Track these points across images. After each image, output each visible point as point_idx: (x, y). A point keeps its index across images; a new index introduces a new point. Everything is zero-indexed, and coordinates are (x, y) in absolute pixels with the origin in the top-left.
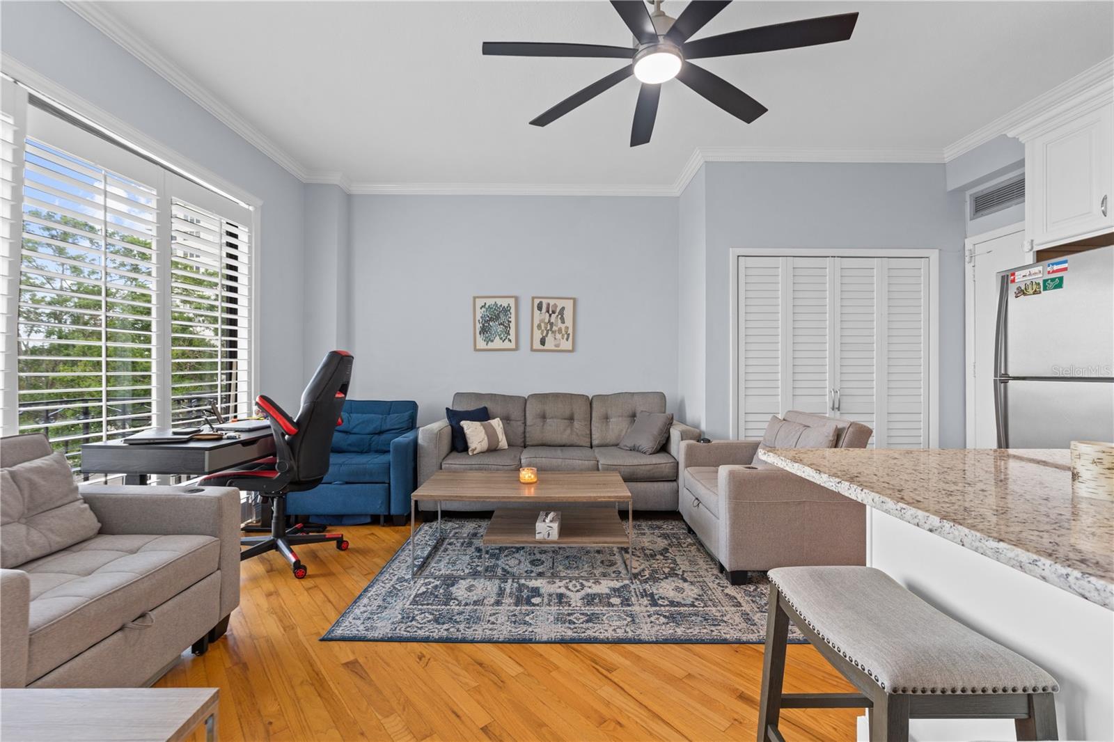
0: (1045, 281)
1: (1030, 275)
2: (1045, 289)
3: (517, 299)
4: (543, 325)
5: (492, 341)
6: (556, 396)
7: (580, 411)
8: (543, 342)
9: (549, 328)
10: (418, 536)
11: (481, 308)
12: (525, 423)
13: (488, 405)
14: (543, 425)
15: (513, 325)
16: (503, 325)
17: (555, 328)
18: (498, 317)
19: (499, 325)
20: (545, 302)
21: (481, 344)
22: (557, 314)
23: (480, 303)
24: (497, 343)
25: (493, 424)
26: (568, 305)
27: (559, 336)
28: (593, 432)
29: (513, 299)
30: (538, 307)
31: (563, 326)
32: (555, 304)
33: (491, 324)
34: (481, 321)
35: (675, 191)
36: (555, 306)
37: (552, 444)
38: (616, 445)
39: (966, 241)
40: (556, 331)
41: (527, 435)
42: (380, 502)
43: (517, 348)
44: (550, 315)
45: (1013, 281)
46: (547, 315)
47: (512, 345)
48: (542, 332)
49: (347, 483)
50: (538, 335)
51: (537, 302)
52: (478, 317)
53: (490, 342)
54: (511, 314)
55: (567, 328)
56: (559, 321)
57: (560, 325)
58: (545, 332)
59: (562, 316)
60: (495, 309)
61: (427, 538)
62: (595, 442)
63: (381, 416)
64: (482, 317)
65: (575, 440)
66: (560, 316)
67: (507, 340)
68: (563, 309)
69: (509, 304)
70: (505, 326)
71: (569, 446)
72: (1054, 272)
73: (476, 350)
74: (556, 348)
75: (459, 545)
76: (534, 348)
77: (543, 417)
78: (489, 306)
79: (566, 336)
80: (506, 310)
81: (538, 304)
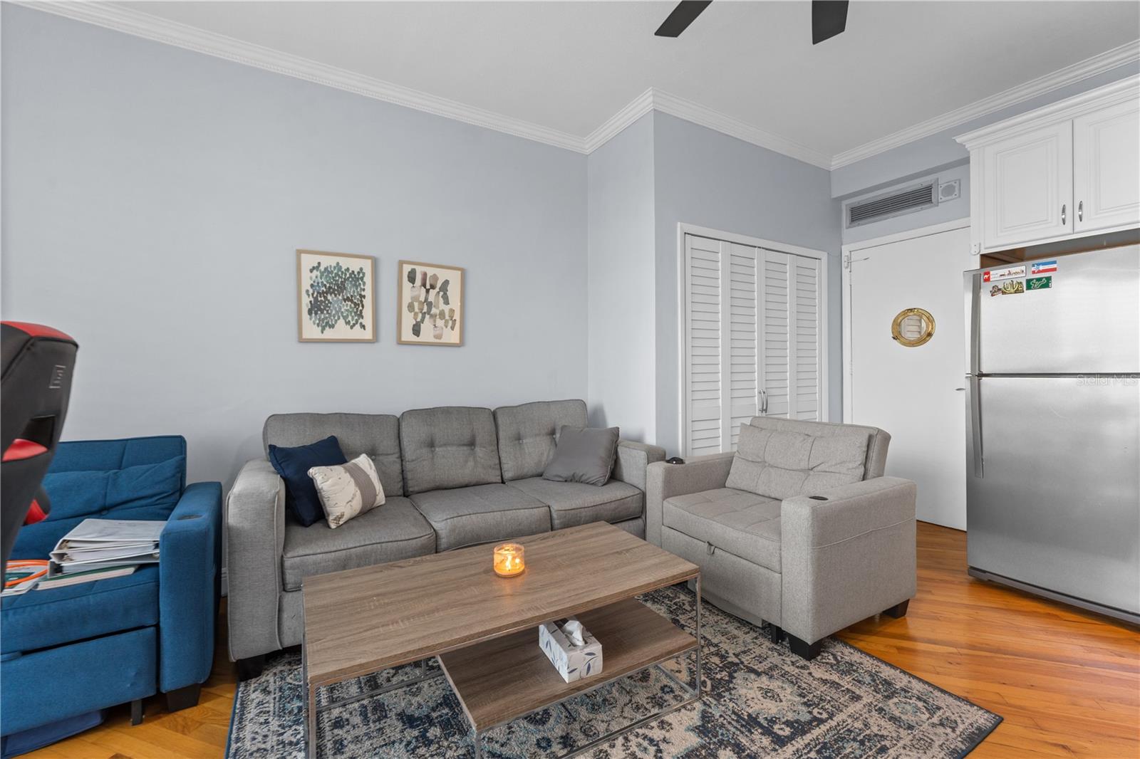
0: (1028, 281)
1: (1010, 274)
2: (1029, 288)
3: (375, 263)
4: (416, 305)
5: (332, 326)
6: (447, 411)
7: (483, 430)
8: (416, 330)
9: (425, 310)
10: (249, 728)
11: (311, 271)
12: (401, 458)
13: (337, 432)
14: (433, 458)
15: (368, 302)
16: (352, 301)
17: (434, 311)
18: (341, 288)
19: (345, 300)
20: (418, 270)
21: (311, 329)
22: (437, 289)
23: (308, 261)
24: (341, 330)
25: (361, 465)
26: (454, 278)
27: (440, 323)
28: (503, 460)
29: (369, 262)
30: (408, 277)
31: (446, 309)
32: (435, 275)
33: (329, 297)
34: (311, 291)
35: (588, 145)
36: (435, 277)
37: (451, 484)
38: (540, 475)
39: (843, 247)
40: (436, 316)
41: (409, 476)
42: (132, 673)
43: (376, 339)
44: (428, 291)
45: (987, 280)
46: (423, 290)
47: (368, 334)
48: (416, 314)
49: (25, 653)
50: (408, 320)
51: (407, 269)
52: (306, 285)
53: (327, 328)
54: (364, 284)
55: (452, 311)
56: (441, 300)
57: (442, 306)
58: (420, 315)
59: (445, 294)
60: (337, 274)
61: (274, 724)
62: (507, 475)
63: (101, 474)
64: (312, 286)
65: (482, 474)
66: (441, 293)
67: (358, 326)
68: (446, 282)
69: (361, 269)
70: (355, 304)
71: (474, 485)
72: (1039, 272)
73: (301, 340)
74: (438, 341)
75: (357, 720)
76: (403, 339)
77: (431, 445)
78: (326, 269)
79: (450, 322)
80: (357, 278)
81: (409, 272)
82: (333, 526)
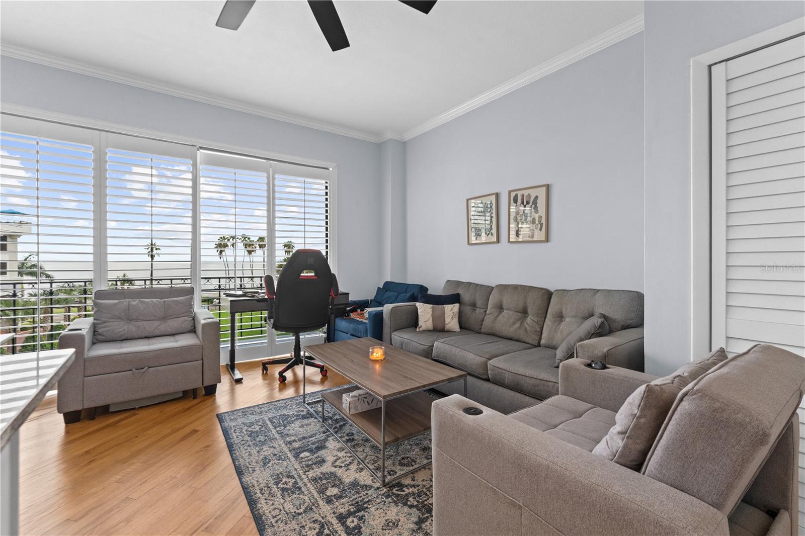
3: (497, 196)
4: (518, 216)
5: (480, 236)
6: (515, 288)
7: (536, 304)
8: (518, 233)
9: (523, 220)
11: (472, 208)
12: (485, 311)
14: (498, 316)
15: (493, 220)
17: (529, 219)
19: (485, 221)
20: (520, 193)
21: (473, 239)
22: (531, 204)
23: (471, 203)
24: (482, 238)
25: (450, 308)
26: (541, 193)
28: (544, 331)
29: (494, 196)
30: (514, 200)
31: (537, 216)
32: (529, 194)
36: (529, 196)
41: (484, 323)
43: (498, 241)
44: (525, 207)
46: (522, 206)
47: (494, 239)
49: (353, 335)
50: (514, 228)
51: (513, 194)
52: (470, 216)
53: (478, 237)
54: (492, 210)
55: (540, 217)
56: (533, 211)
57: (534, 214)
59: (537, 206)
60: (480, 208)
62: (543, 342)
65: (522, 335)
66: (533, 206)
67: (490, 234)
68: (537, 197)
69: (491, 202)
73: (469, 244)
74: (531, 240)
76: (511, 240)
77: (500, 307)
79: (539, 225)
80: (488, 207)
81: (514, 197)
82: (418, 330)
